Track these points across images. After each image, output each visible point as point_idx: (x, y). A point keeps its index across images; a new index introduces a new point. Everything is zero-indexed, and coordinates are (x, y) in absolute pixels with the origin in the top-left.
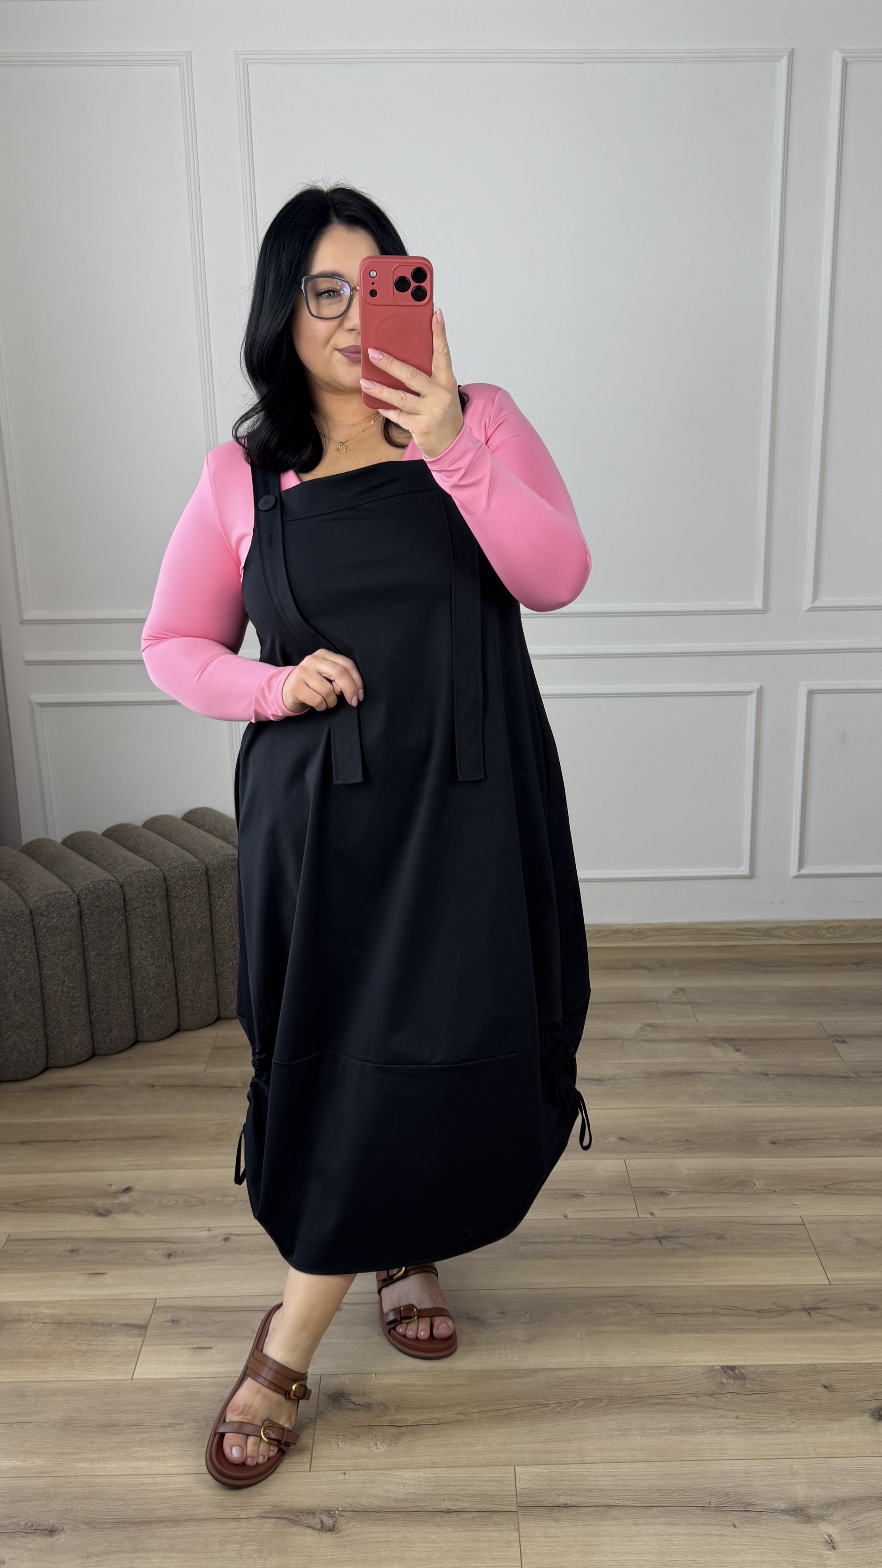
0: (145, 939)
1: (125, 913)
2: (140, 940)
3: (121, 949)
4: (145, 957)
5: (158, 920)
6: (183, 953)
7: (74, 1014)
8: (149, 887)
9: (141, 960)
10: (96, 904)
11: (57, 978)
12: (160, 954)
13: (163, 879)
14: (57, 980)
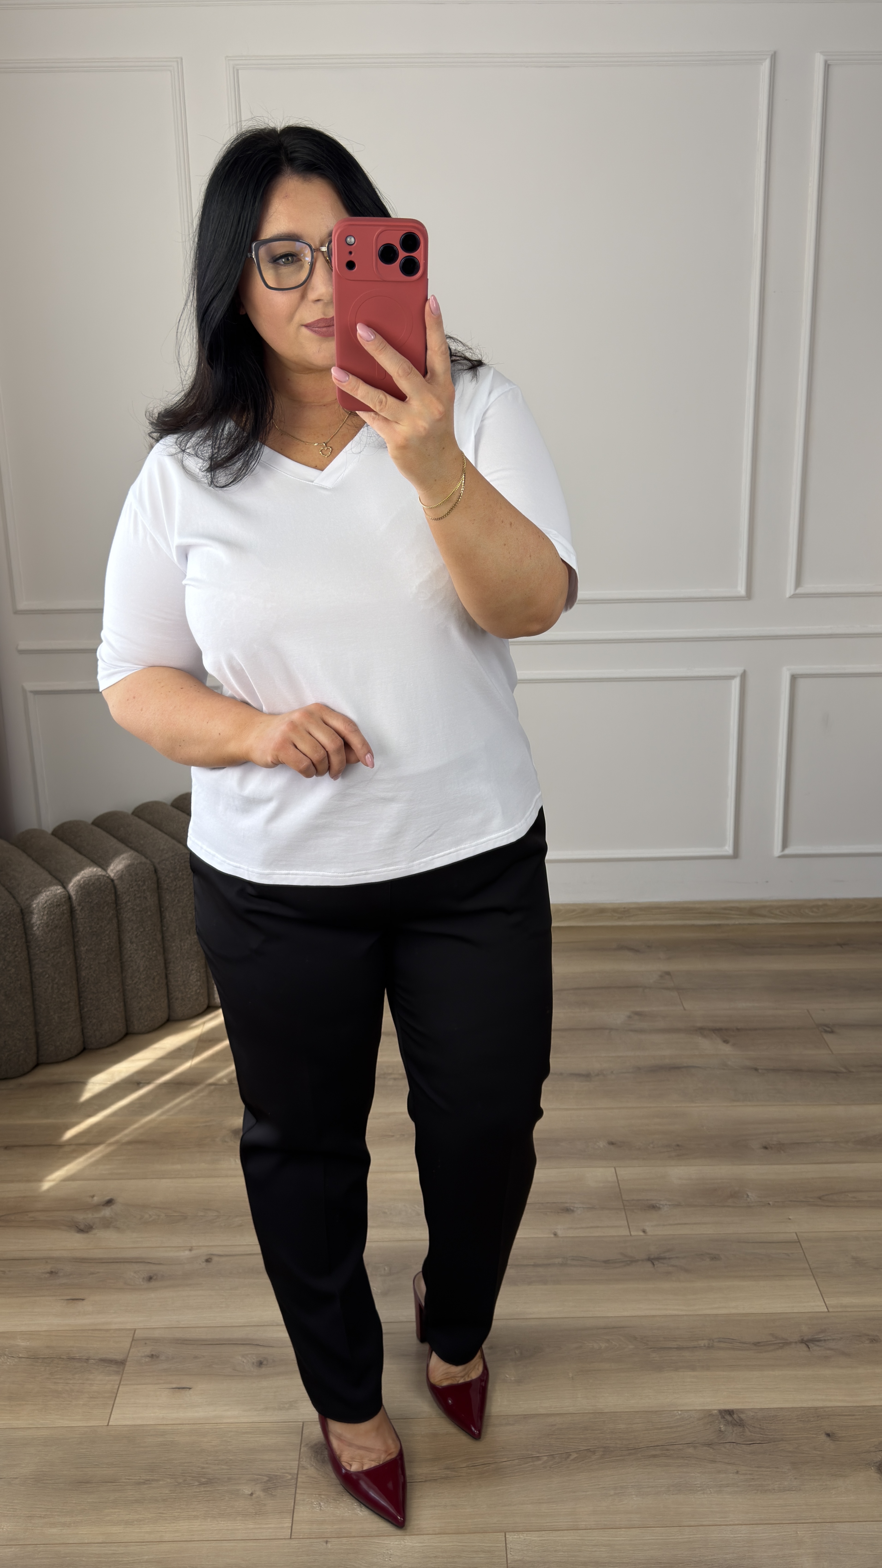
0: (135, 933)
1: (116, 906)
2: (130, 934)
3: (112, 944)
4: (136, 950)
5: (149, 913)
6: (173, 944)
7: (64, 1010)
8: (139, 881)
9: (131, 954)
10: (87, 900)
11: (47, 976)
12: (150, 947)
13: (154, 872)
14: (47, 977)
